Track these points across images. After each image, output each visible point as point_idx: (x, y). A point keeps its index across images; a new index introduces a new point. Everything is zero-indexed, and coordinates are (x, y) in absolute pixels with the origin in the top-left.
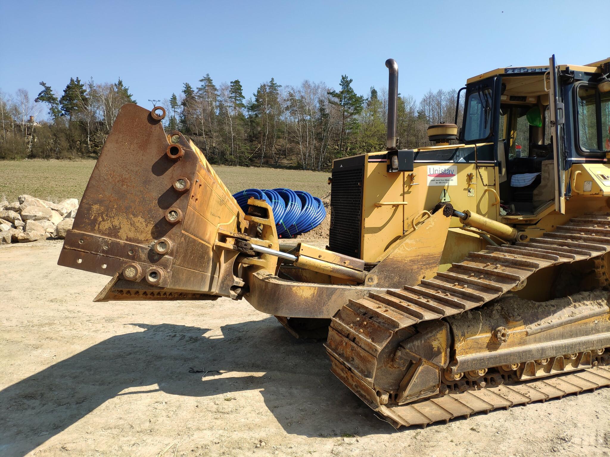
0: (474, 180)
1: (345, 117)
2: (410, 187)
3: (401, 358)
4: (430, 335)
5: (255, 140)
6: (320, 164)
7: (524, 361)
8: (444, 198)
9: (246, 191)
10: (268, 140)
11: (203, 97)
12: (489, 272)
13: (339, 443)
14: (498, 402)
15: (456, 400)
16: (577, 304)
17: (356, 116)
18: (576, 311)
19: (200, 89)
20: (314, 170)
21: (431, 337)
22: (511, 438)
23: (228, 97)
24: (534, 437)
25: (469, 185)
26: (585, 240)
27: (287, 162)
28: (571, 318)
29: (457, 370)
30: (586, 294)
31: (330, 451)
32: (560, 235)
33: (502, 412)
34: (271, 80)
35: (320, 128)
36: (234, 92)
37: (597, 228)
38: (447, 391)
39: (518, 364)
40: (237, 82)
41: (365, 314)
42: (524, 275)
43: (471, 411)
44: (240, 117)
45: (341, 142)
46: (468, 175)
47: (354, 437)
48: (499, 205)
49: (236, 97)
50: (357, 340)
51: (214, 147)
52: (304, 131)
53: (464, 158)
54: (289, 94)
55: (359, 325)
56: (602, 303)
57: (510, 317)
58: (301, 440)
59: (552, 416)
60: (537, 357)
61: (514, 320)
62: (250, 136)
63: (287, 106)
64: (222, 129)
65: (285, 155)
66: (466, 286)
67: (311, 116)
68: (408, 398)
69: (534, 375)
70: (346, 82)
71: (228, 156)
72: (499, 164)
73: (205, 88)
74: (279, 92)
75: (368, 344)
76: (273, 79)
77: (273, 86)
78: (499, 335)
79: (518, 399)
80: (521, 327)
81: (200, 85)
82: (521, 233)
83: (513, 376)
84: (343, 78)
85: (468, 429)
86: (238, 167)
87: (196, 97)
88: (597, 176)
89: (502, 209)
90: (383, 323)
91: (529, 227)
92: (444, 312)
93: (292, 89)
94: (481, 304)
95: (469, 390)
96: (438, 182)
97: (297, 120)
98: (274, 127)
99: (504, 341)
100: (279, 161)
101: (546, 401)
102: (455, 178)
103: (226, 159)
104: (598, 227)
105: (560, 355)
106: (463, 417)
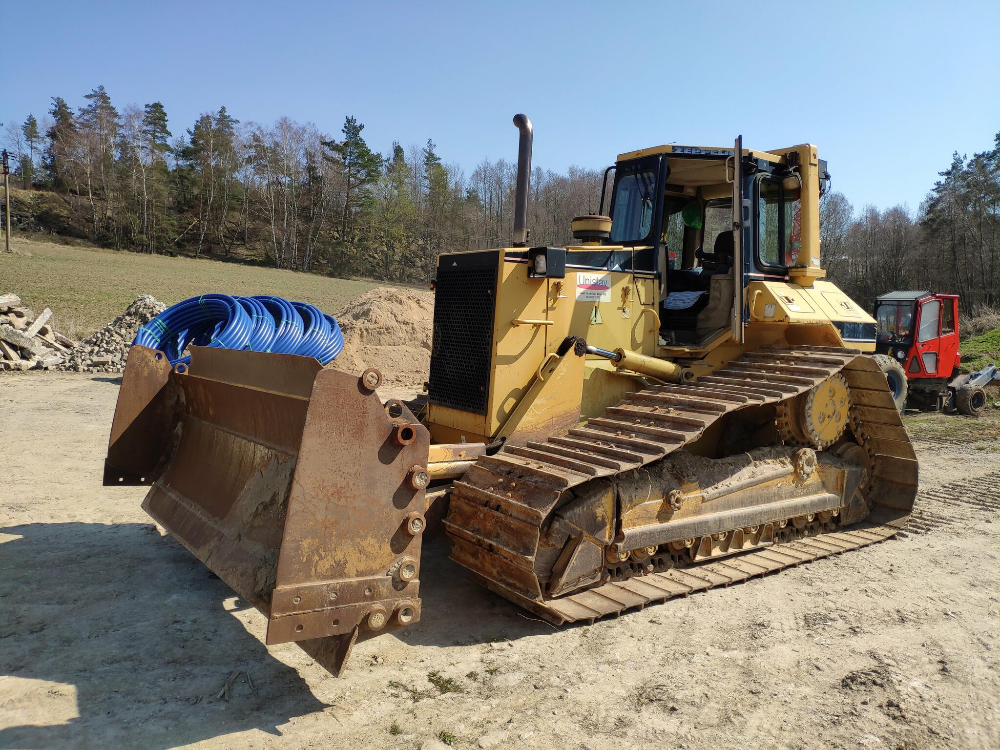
0: (630, 296)
1: (350, 186)
2: (556, 299)
3: (559, 531)
4: (593, 499)
5: (187, 211)
6: (307, 260)
7: (699, 535)
8: (595, 319)
9: (204, 297)
10: (212, 212)
11: (90, 127)
12: (660, 417)
13: (486, 650)
14: (676, 589)
15: (622, 588)
16: (757, 462)
17: (367, 186)
18: (756, 470)
19: (85, 112)
20: (296, 270)
21: (595, 502)
22: (702, 627)
23: (140, 131)
24: (728, 625)
25: (624, 302)
26: (769, 379)
27: (246, 252)
28: (752, 480)
29: (624, 547)
30: (766, 449)
31: (479, 660)
32: (735, 373)
33: (680, 600)
34: (220, 109)
35: (307, 199)
36: (150, 123)
37: (779, 364)
38: (609, 577)
39: (692, 540)
40: (157, 107)
41: (509, 473)
42: (709, 420)
43: (645, 600)
44: (160, 167)
45: (344, 226)
46: (623, 289)
47: (504, 641)
48: (657, 332)
49: (155, 131)
50: (503, 507)
51: (109, 218)
52: (278, 202)
53: (620, 266)
54: (254, 136)
55: (505, 488)
56: (786, 461)
57: (684, 477)
58: (432, 651)
59: (741, 602)
60: (714, 530)
61: (689, 481)
62: (179, 203)
63: (249, 157)
64: (126, 187)
65: (243, 240)
66: (634, 435)
67: (291, 178)
68: (564, 587)
69: (710, 554)
70: (352, 128)
71: (135, 236)
72: (658, 276)
73: (95, 110)
74: (234, 131)
75: (525, 511)
76: (223, 108)
77: (223, 119)
78: (673, 500)
79: (697, 584)
80: (697, 492)
81: (85, 104)
82: (685, 370)
83: (684, 557)
84: (348, 121)
85: (646, 622)
86: (154, 255)
87: (77, 125)
88: (781, 298)
89: (660, 338)
90: (541, 482)
91: (695, 362)
92: (619, 466)
93: (259, 128)
94: (661, 455)
95: (634, 576)
96: (589, 295)
97: (265, 182)
98: (224, 190)
99: (679, 508)
100: (231, 251)
101: (729, 585)
102: (608, 292)
103: (131, 239)
104: (781, 363)
105: (739, 529)
106: (636, 609)
